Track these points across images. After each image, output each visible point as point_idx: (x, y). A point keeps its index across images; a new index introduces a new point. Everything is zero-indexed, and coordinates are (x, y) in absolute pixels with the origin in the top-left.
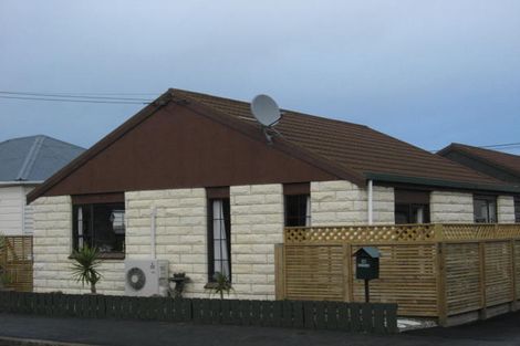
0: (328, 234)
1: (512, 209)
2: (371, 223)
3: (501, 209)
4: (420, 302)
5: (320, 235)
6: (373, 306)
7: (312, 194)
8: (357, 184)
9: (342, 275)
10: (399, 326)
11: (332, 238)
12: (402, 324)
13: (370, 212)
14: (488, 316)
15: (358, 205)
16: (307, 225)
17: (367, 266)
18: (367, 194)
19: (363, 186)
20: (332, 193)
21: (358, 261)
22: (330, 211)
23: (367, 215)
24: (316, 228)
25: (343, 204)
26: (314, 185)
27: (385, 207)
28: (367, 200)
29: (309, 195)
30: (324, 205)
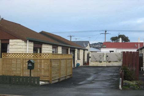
0: (16, 56)
1: (61, 50)
2: (27, 53)
3: (59, 50)
4: (44, 76)
5: (14, 56)
6: (32, 77)
7: (10, 43)
8: (24, 41)
9: (20, 68)
10: (40, 83)
11: (17, 57)
12: (41, 83)
13: (27, 49)
14: (61, 80)
15: (24, 47)
16: (7, 52)
17: (31, 65)
18: (27, 44)
19: (26, 41)
20: (16, 43)
21: (28, 64)
22: (15, 48)
23: (26, 50)
24: (10, 54)
25: (19, 47)
26: (10, 41)
27: (31, 48)
28: (26, 46)
29: (9, 44)
30: (13, 47)
